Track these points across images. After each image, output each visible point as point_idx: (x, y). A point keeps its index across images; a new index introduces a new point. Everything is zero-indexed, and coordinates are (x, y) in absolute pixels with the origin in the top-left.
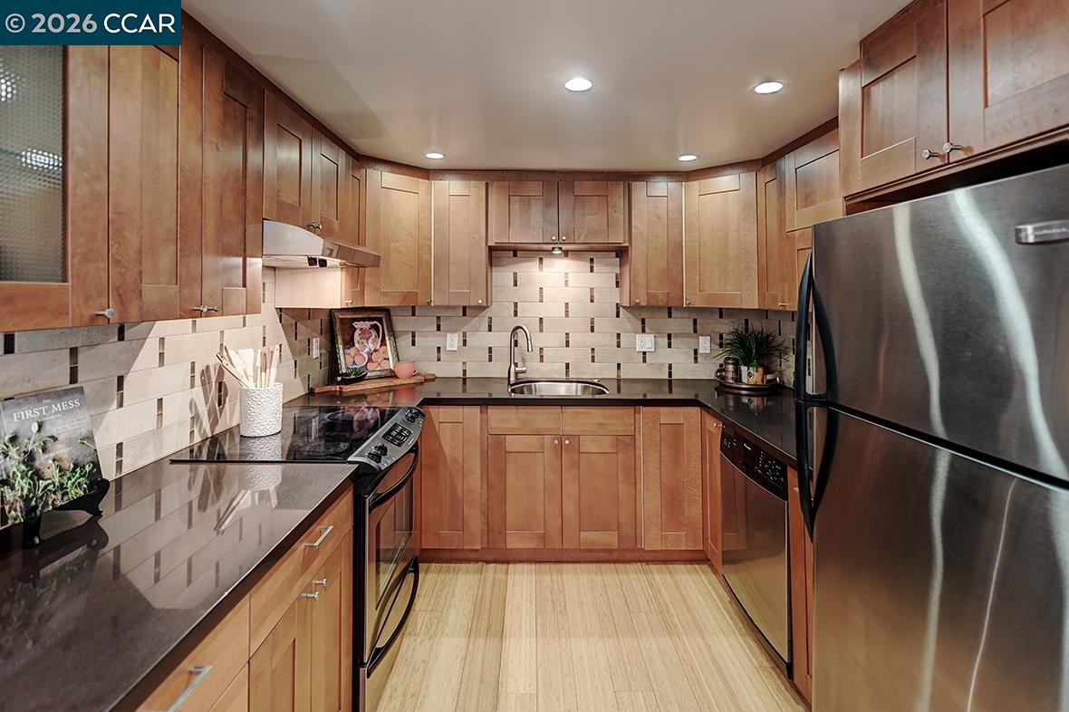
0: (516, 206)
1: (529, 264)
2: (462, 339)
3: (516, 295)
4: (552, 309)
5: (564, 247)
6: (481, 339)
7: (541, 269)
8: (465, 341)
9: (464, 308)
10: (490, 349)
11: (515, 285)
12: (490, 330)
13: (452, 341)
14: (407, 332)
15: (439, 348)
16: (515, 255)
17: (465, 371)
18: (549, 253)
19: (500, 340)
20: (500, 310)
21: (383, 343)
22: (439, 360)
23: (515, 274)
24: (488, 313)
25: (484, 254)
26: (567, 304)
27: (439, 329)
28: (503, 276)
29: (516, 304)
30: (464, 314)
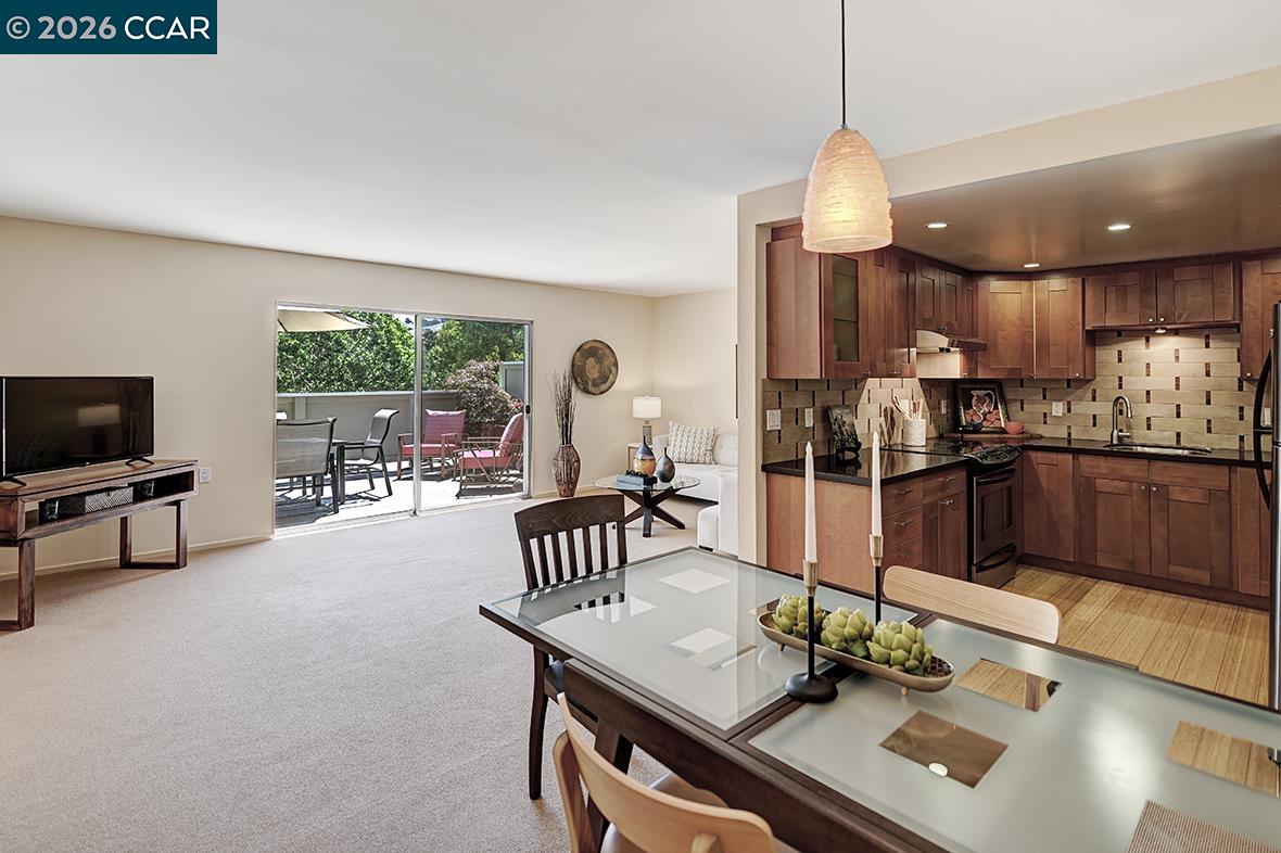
0: (1112, 295)
1: (1132, 343)
2: (1066, 407)
3: (1121, 369)
4: (1161, 382)
5: (1168, 327)
6: (1085, 407)
7: (1147, 347)
8: (1069, 410)
9: (1069, 380)
10: (1094, 416)
11: (1120, 361)
12: (1094, 399)
13: (1058, 409)
14: (1016, 400)
15: (1045, 414)
16: (1119, 335)
17: (1069, 434)
18: (1153, 333)
19: (1104, 409)
20: (1106, 384)
21: (996, 408)
22: (1045, 423)
23: (1120, 352)
24: (1092, 386)
25: (1080, 337)
26: (1177, 378)
27: (1045, 398)
28: (1106, 355)
29: (1120, 378)
30: (1069, 386)
